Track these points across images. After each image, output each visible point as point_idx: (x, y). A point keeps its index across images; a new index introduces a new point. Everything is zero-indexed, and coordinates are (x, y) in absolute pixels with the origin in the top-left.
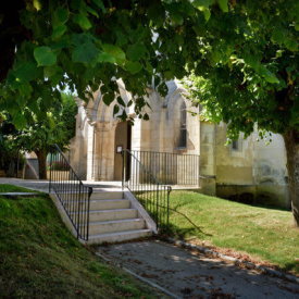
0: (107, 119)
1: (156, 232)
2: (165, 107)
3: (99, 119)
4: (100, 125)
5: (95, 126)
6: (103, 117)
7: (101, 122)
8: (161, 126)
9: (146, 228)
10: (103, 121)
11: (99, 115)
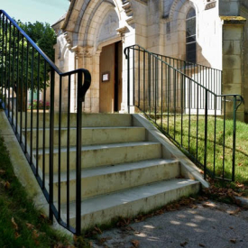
0: (90, 43)
1: (206, 184)
2: (165, 17)
3: (81, 43)
4: (82, 50)
5: (77, 51)
6: (86, 40)
7: (83, 46)
8: (161, 40)
9: (182, 175)
10: (86, 45)
11: (81, 37)
